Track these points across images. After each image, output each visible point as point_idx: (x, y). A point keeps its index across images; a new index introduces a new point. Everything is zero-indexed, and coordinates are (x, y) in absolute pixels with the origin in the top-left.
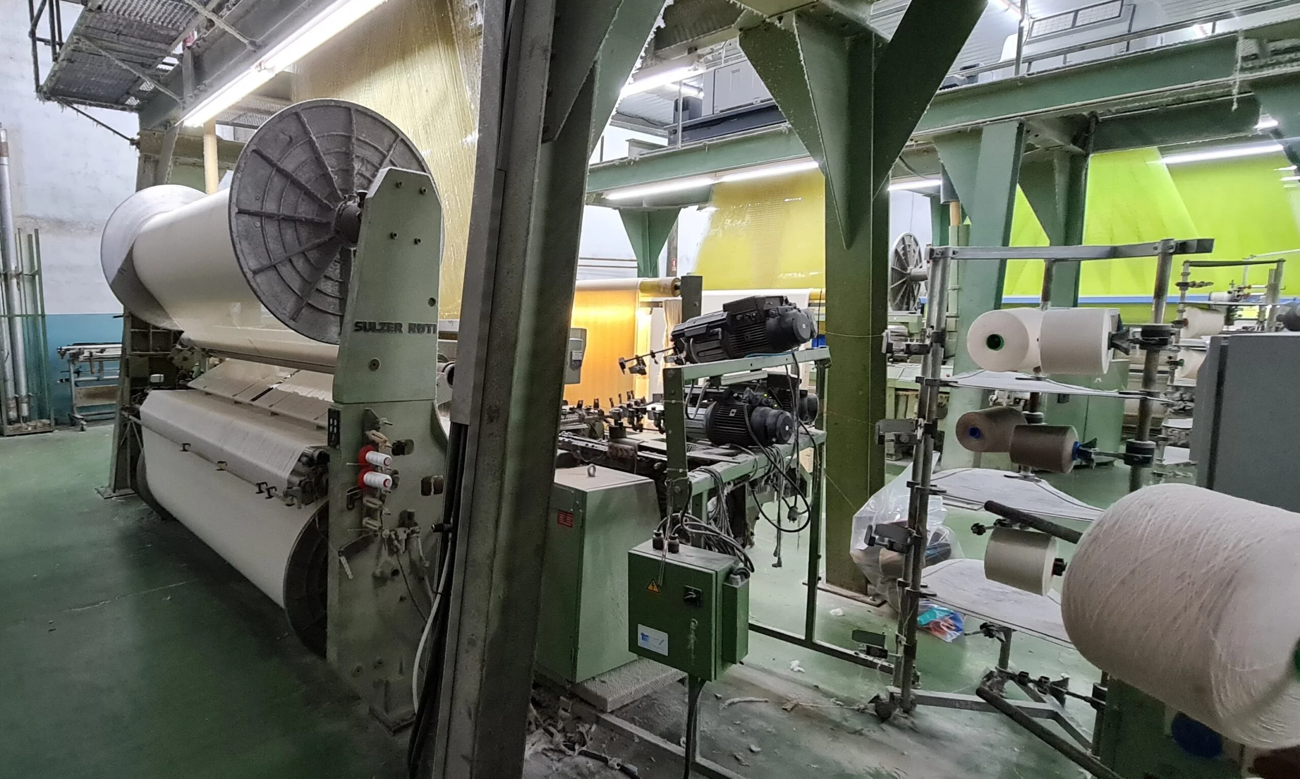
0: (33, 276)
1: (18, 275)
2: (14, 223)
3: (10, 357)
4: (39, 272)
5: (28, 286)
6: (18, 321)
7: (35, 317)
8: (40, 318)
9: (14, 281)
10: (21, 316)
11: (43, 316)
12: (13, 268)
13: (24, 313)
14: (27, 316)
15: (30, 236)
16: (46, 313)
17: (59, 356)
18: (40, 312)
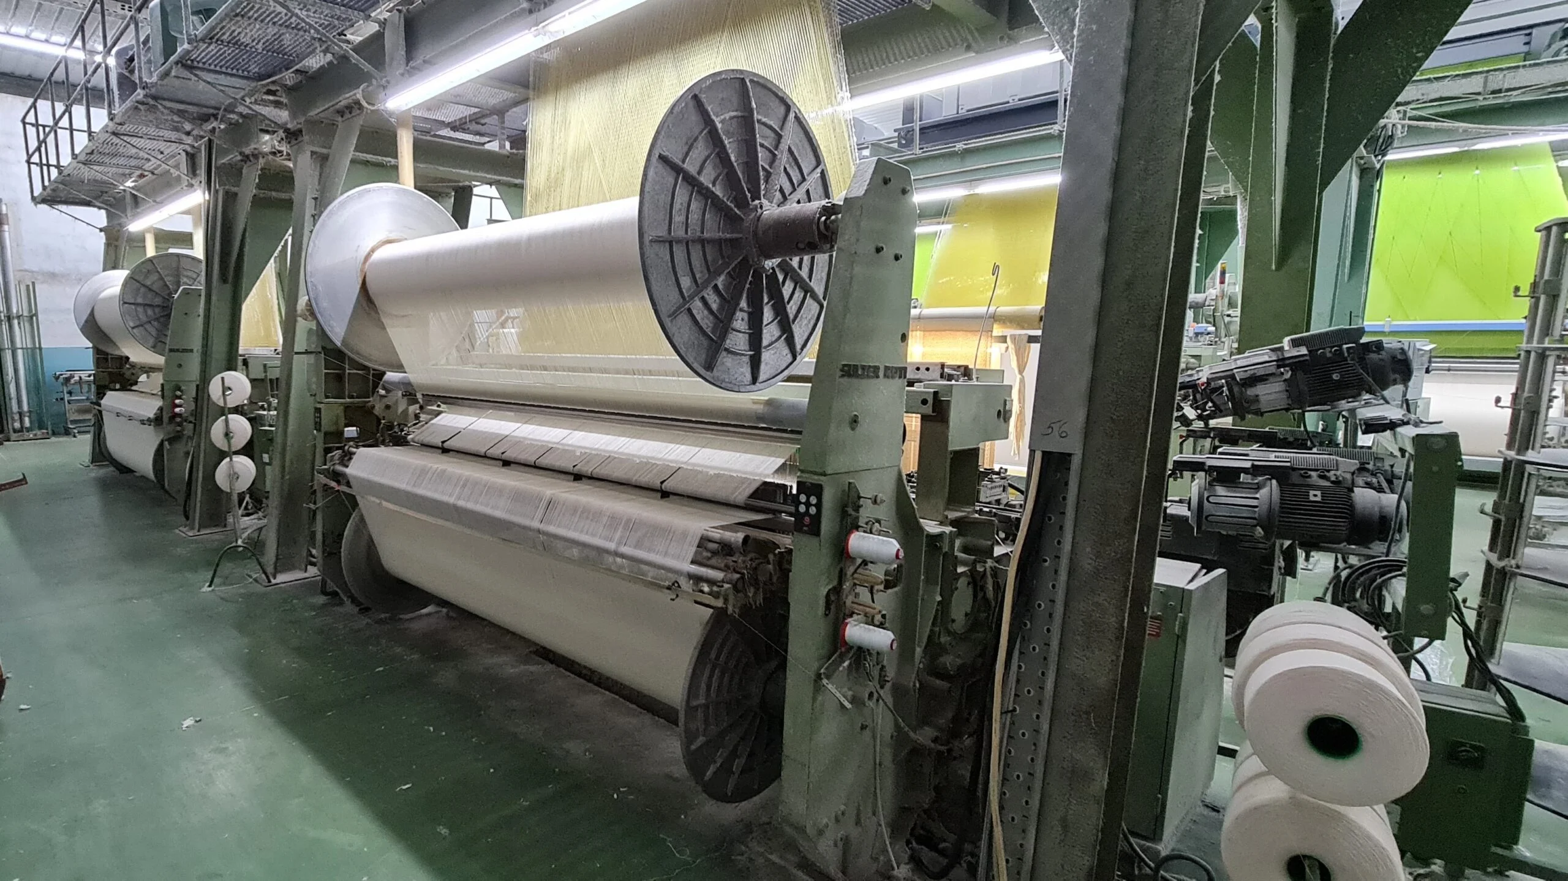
0: (31, 317)
1: (18, 317)
2: (14, 276)
3: (13, 381)
4: (36, 315)
5: (27, 325)
6: (20, 352)
7: (33, 349)
8: (38, 351)
9: (16, 322)
10: (22, 348)
11: (40, 348)
12: (15, 311)
13: (24, 346)
14: (27, 348)
15: (28, 286)
16: (43, 346)
17: (53, 379)
18: (37, 346)
